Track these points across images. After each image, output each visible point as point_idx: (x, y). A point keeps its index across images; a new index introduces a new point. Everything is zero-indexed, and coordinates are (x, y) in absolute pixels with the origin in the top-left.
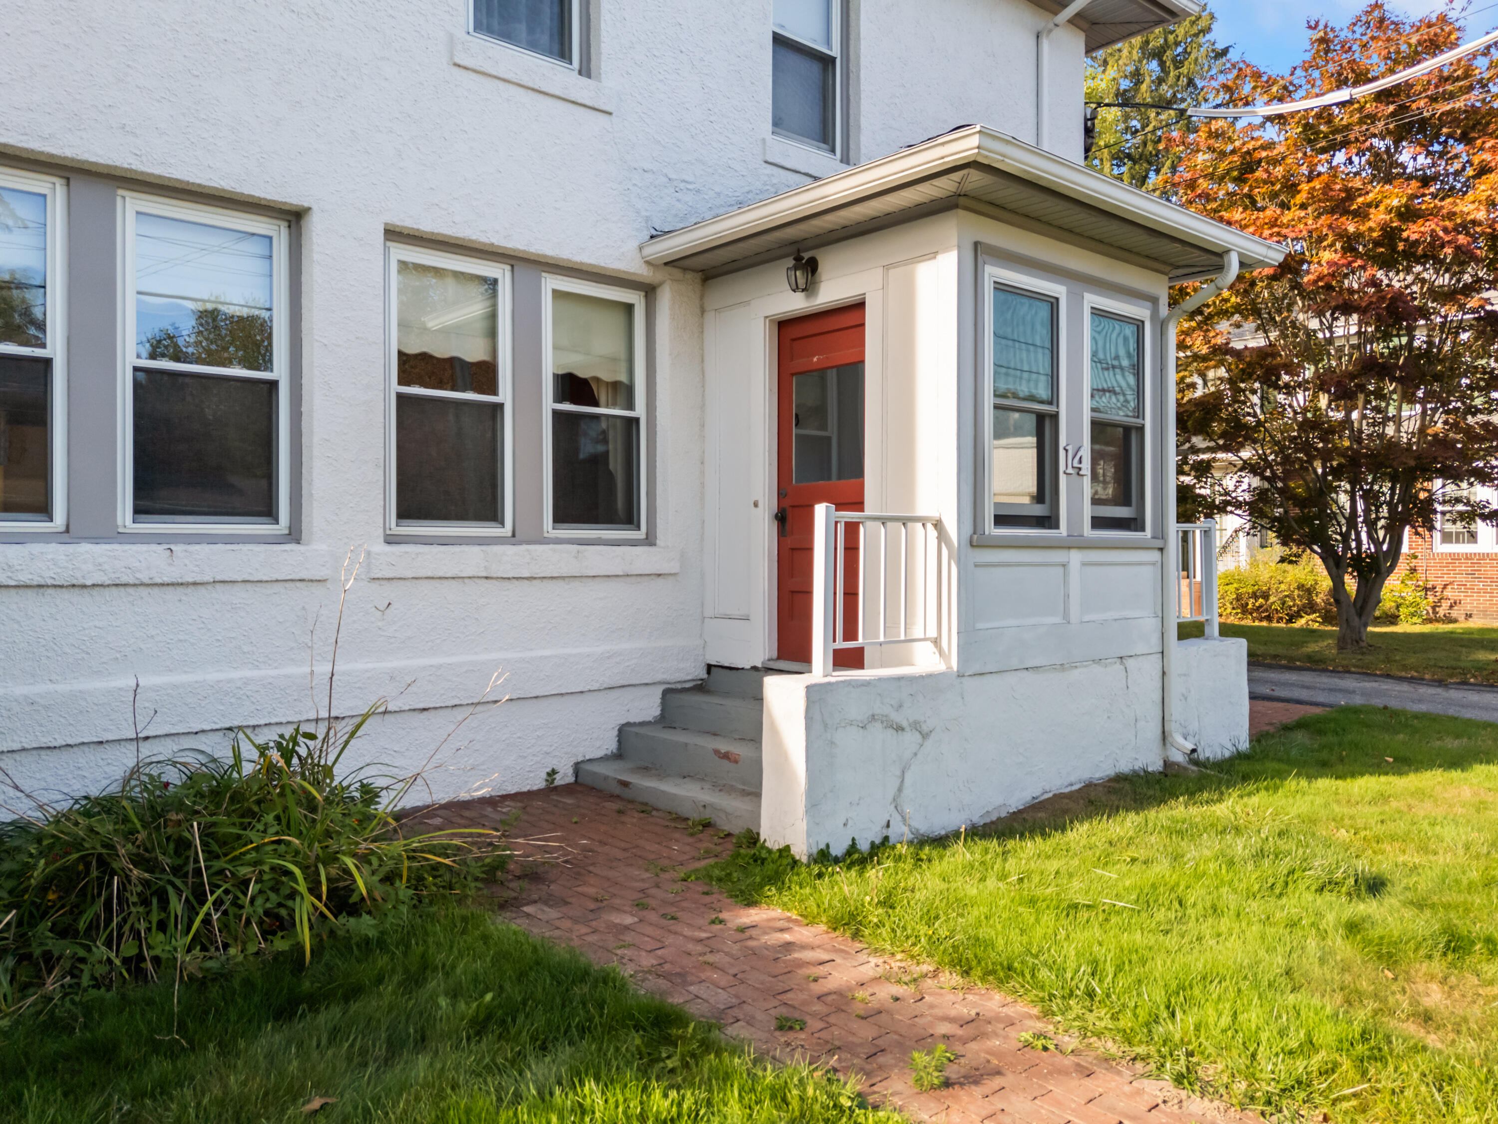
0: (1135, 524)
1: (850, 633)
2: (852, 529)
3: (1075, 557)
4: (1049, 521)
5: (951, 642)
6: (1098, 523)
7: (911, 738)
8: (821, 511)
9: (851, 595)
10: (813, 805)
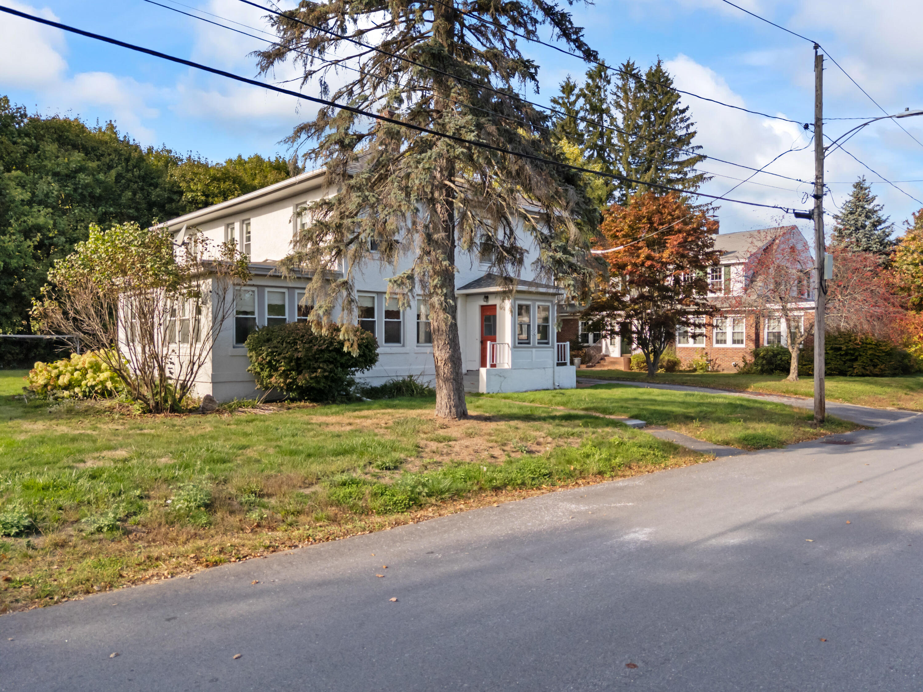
0: (548, 343)
1: (493, 361)
2: (493, 345)
3: (534, 350)
4: (529, 343)
5: (510, 364)
6: (539, 343)
7: (502, 378)
8: (489, 342)
9: (493, 356)
10: (487, 386)
